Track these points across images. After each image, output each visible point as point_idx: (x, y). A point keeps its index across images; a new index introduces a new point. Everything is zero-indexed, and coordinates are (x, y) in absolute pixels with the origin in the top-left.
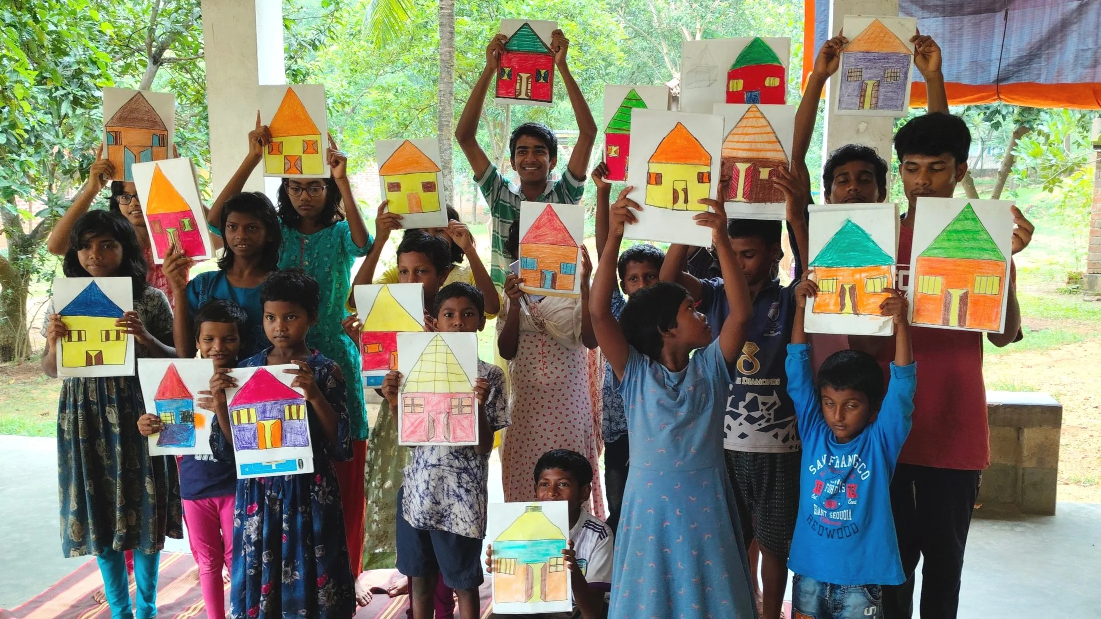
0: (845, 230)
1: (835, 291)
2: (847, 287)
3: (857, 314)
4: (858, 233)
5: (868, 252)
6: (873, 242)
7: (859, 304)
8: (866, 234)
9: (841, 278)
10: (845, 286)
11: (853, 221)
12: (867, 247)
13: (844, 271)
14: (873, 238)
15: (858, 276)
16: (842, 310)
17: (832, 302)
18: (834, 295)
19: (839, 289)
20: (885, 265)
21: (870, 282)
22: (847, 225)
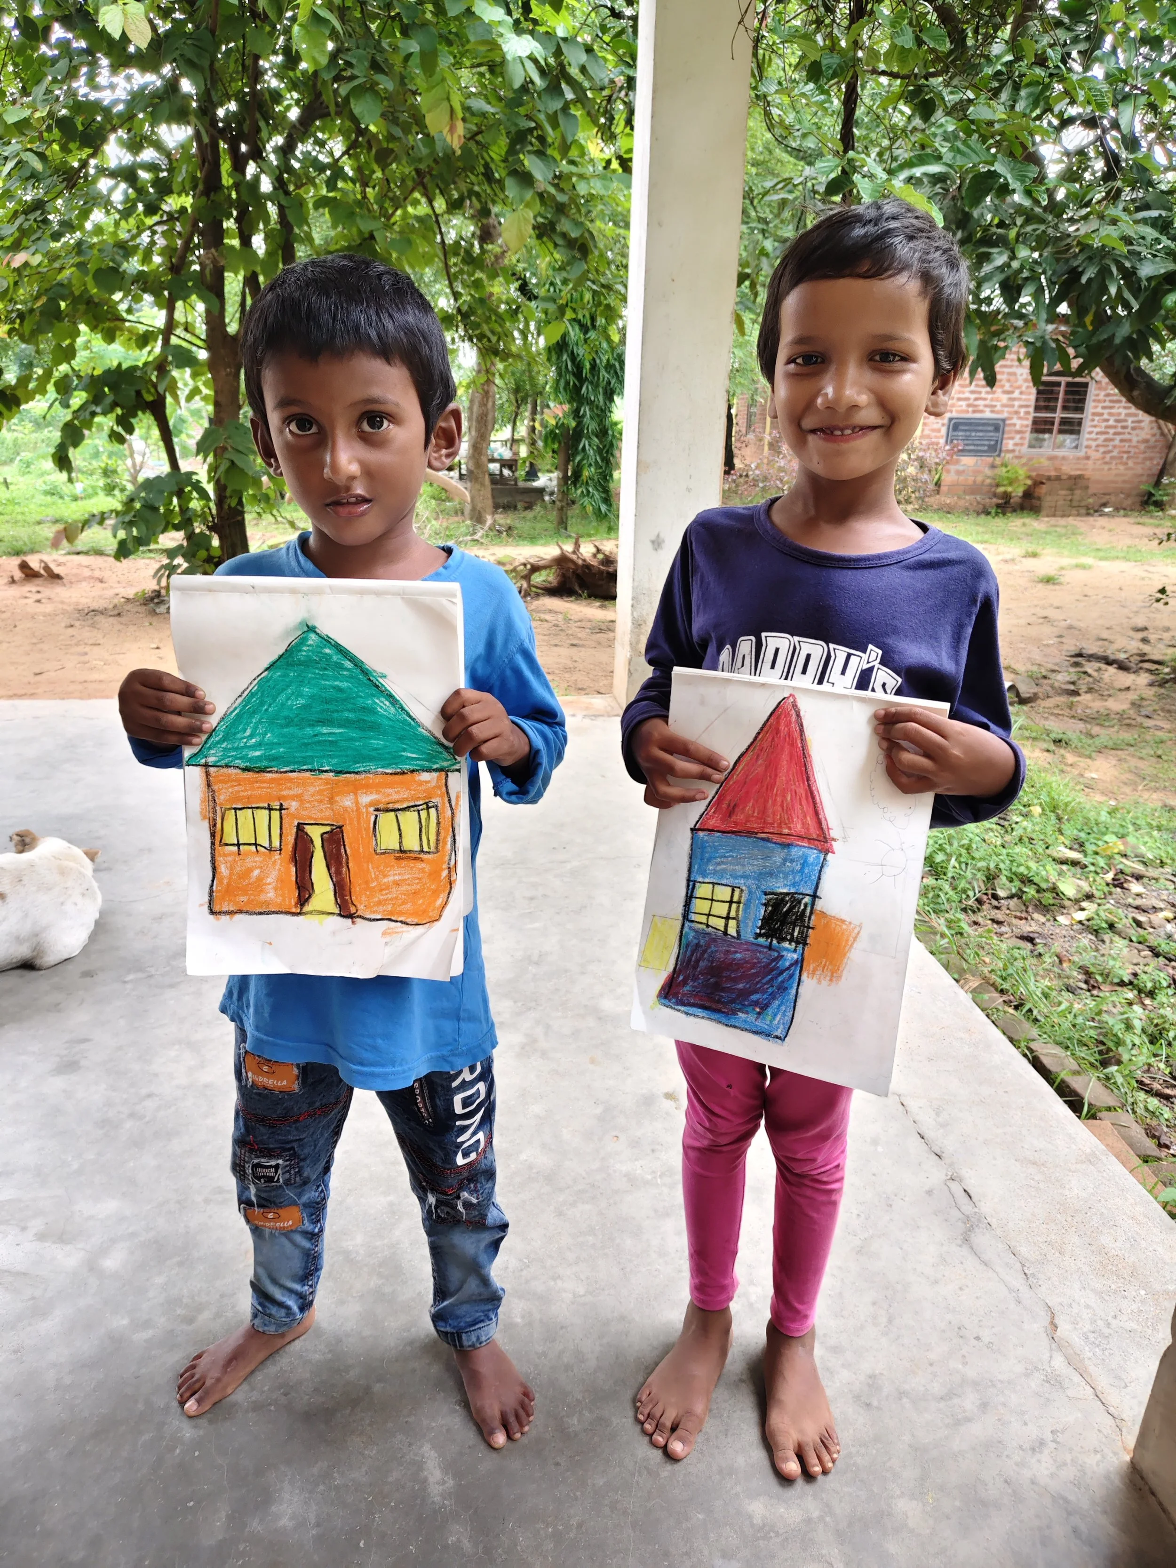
0: (302, 655)
1: (276, 843)
2: (315, 833)
3: (351, 916)
4: (341, 667)
5: (374, 727)
6: (390, 697)
7: (356, 889)
8: (365, 672)
9: (293, 805)
10: (308, 829)
11: (326, 628)
12: (372, 711)
13: (304, 784)
14: (389, 684)
15: (347, 802)
16: (303, 901)
17: (271, 879)
18: (276, 855)
19: (290, 839)
20: (429, 770)
21: (387, 821)
22: (302, 640)
